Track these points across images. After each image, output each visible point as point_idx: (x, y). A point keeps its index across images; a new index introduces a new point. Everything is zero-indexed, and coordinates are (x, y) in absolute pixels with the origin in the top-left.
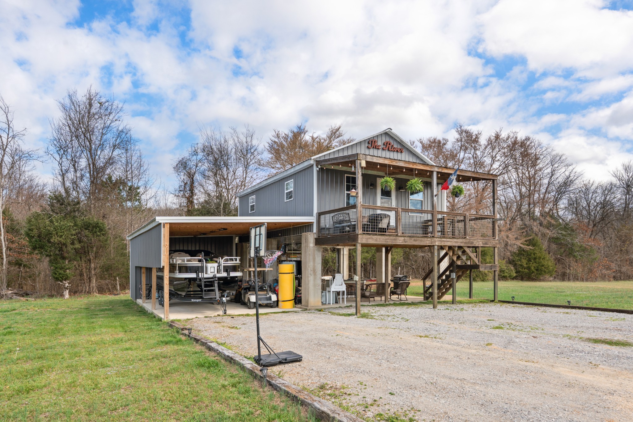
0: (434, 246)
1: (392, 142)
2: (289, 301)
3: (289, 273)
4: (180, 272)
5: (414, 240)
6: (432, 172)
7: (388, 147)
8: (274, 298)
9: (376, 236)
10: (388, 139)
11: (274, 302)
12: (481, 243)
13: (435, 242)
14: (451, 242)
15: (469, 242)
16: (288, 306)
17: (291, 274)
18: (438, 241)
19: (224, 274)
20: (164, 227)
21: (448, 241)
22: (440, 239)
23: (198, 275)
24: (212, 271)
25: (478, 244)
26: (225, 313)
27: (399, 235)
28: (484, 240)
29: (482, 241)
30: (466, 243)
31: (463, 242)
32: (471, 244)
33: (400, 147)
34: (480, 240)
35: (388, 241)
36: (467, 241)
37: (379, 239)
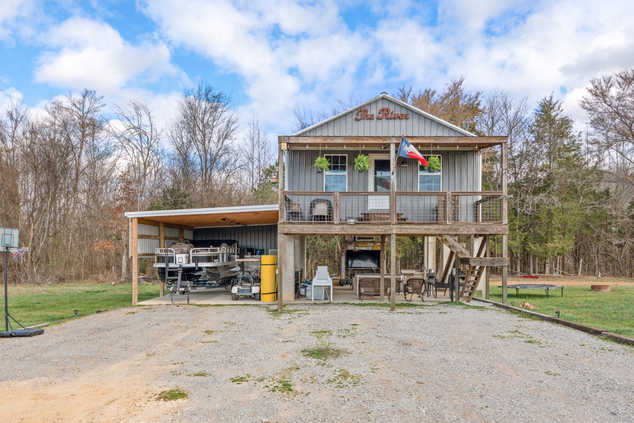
0: (390, 235)
1: (392, 108)
2: (268, 294)
3: (268, 265)
4: (158, 262)
5: (358, 229)
6: (389, 145)
7: (385, 115)
8: (255, 290)
9: (302, 226)
10: (386, 105)
11: (254, 294)
12: (473, 229)
13: (392, 229)
14: (417, 229)
15: (449, 229)
16: (267, 299)
17: (270, 266)
18: (396, 228)
19: (192, 265)
20: (132, 221)
22: (399, 226)
23: (167, 265)
24: (180, 261)
25: (468, 231)
26: (188, 302)
27: (335, 223)
28: (479, 226)
29: (475, 226)
30: (444, 230)
31: (438, 229)
32: (454, 231)
33: (404, 112)
34: (471, 226)
35: (319, 230)
36: (448, 227)
37: (307, 228)
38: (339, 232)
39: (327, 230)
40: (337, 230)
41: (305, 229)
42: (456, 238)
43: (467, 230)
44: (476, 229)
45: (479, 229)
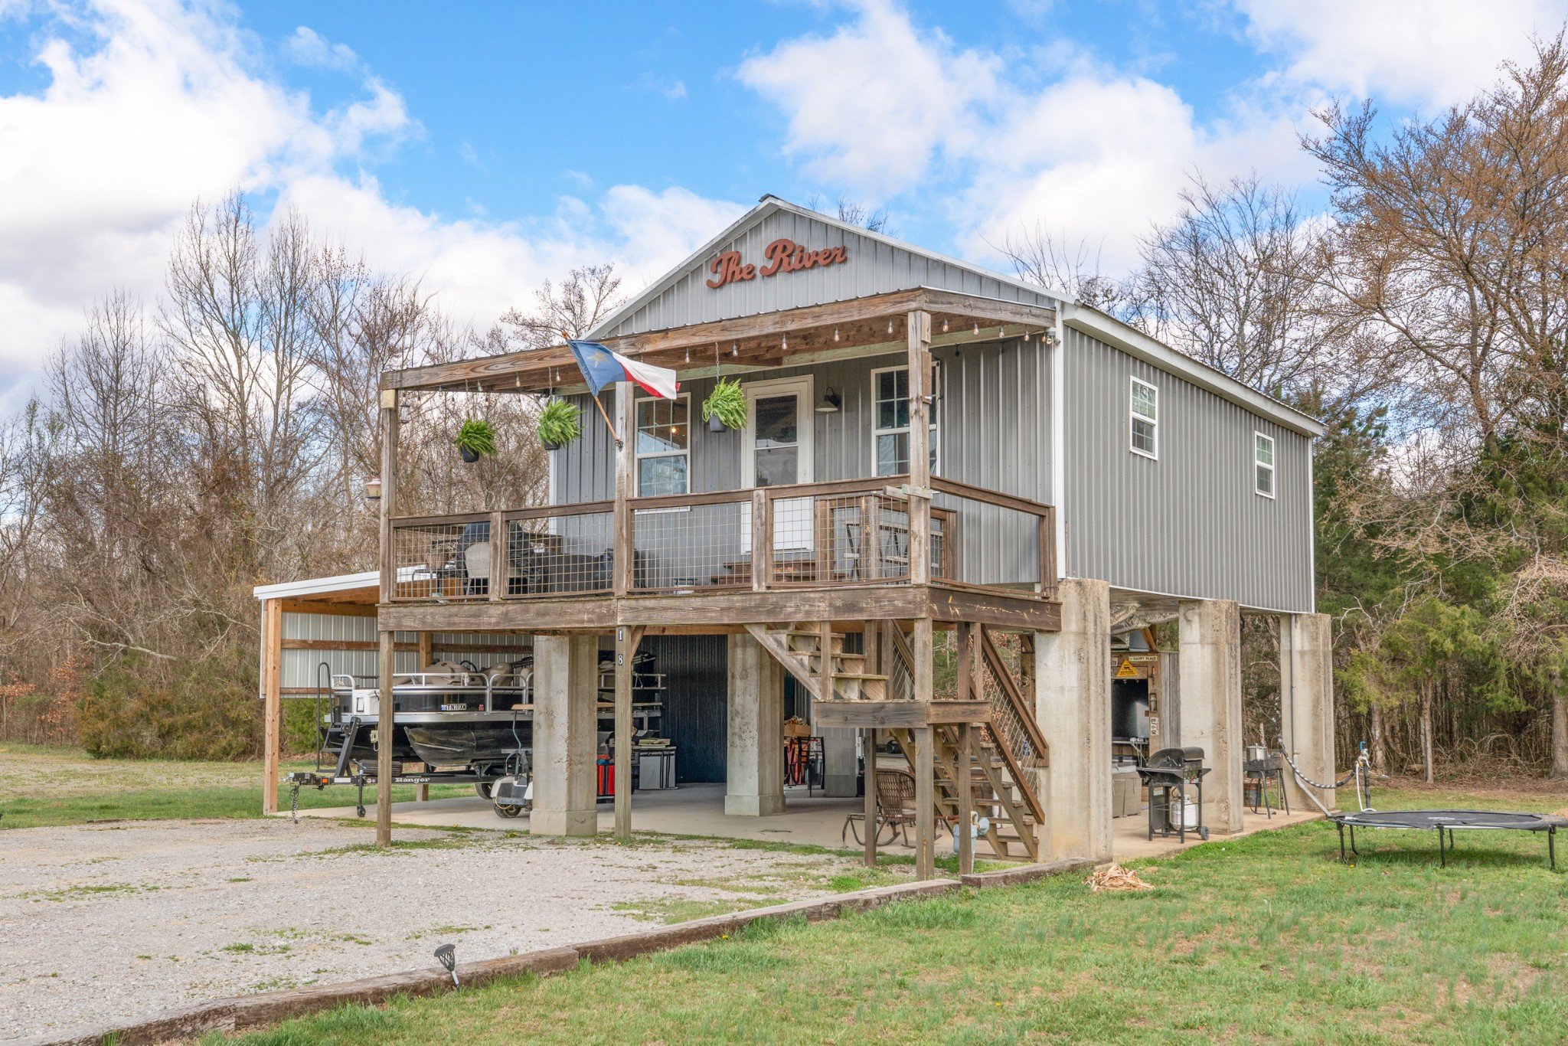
0: (613, 630)
1: (801, 236)
9: (422, 610)
12: (823, 605)
13: (617, 613)
14: (676, 609)
15: (760, 606)
21: (665, 609)
22: (633, 603)
25: (808, 613)
27: (491, 600)
28: (841, 594)
29: (827, 595)
30: (744, 610)
31: (729, 608)
32: (769, 612)
33: (834, 243)
34: (817, 595)
35: (457, 620)
36: (753, 602)
37: (433, 615)
38: (498, 623)
39: (472, 620)
40: (493, 620)
41: (429, 619)
42: (783, 637)
43: (807, 607)
44: (831, 605)
45: (839, 603)
